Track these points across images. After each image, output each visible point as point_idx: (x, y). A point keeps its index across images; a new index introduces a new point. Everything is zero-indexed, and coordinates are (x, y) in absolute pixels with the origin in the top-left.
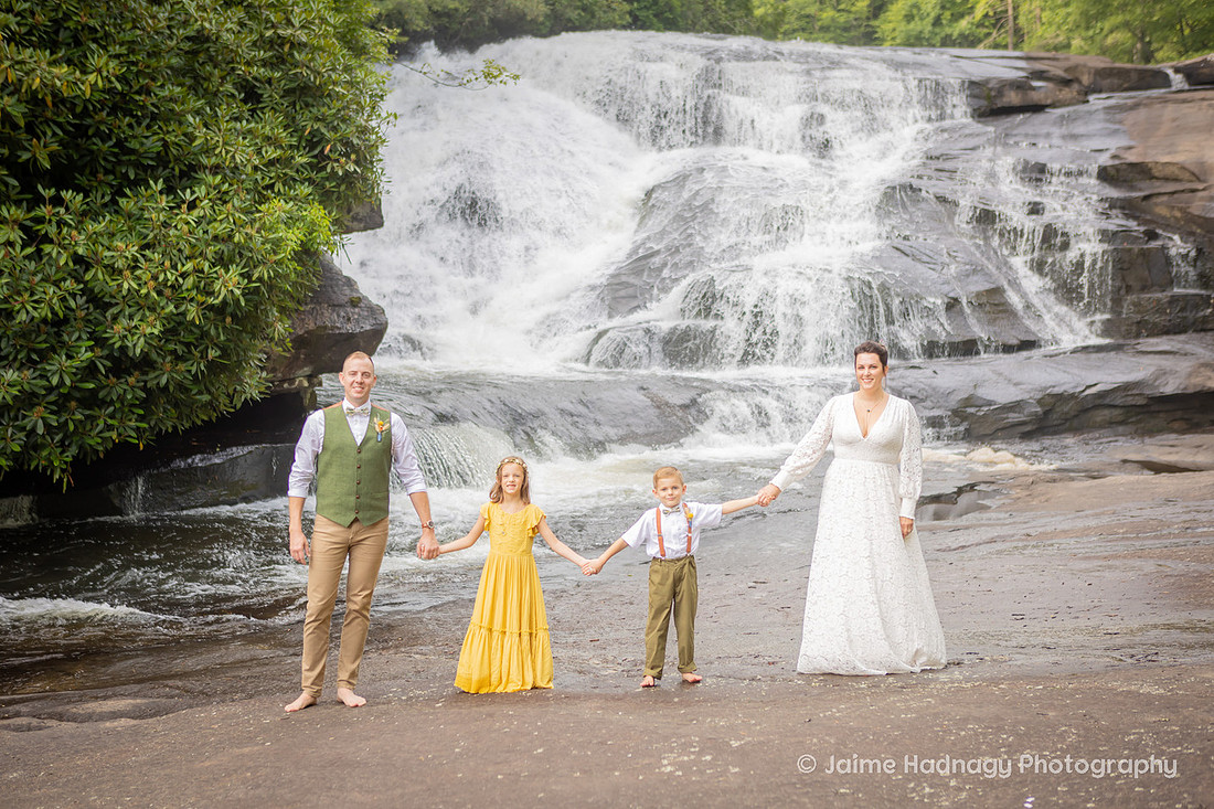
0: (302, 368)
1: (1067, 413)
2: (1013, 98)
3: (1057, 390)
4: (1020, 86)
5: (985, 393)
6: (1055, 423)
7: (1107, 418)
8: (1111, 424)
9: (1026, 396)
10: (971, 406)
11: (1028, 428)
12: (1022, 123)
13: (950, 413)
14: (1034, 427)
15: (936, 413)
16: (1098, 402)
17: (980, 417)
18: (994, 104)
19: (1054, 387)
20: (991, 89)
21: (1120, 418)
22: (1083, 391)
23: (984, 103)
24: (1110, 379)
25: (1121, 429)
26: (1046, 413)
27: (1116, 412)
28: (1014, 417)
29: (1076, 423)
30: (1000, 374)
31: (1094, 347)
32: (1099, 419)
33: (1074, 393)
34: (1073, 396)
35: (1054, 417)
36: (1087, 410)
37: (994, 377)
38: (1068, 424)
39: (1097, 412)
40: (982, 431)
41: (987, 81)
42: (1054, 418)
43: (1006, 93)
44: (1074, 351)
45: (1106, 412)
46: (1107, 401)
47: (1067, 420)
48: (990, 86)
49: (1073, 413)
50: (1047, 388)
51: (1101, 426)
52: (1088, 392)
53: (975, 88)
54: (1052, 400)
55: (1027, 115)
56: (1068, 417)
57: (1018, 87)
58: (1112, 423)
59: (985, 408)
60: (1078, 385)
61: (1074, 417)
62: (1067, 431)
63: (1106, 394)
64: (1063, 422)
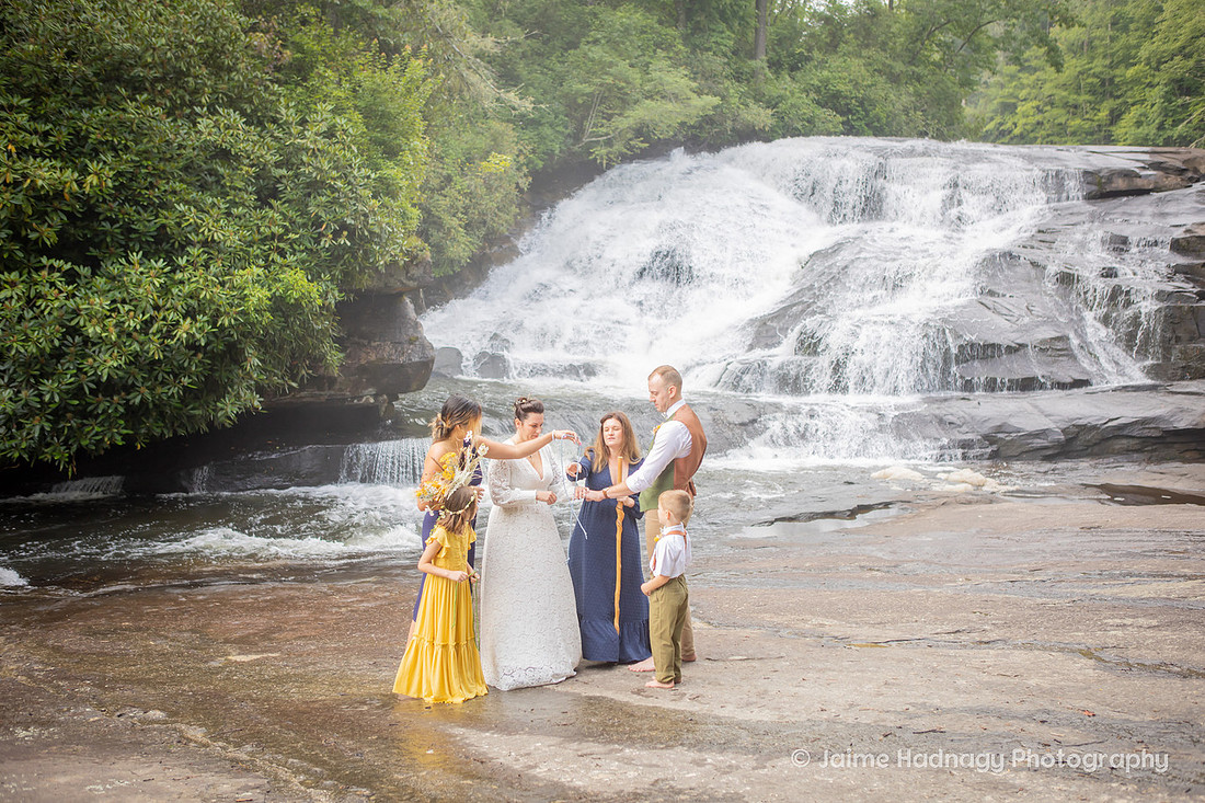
0: (367, 388)
1: (1088, 441)
2: (1120, 184)
3: (1081, 422)
4: (1127, 174)
5: (1015, 422)
6: (1078, 449)
8: (1127, 451)
9: (1052, 426)
11: (1050, 452)
12: (1125, 204)
14: (1056, 451)
16: (1117, 432)
17: (1008, 441)
18: (1104, 190)
20: (1102, 178)
23: (1094, 188)
24: (1130, 414)
26: (1069, 441)
27: (1132, 442)
28: (1038, 442)
29: (1096, 449)
30: (1036, 407)
31: (1132, 387)
32: (1117, 447)
34: (1095, 427)
36: (1107, 439)
37: (1030, 408)
38: (1089, 450)
39: (1116, 441)
40: (1009, 453)
41: (1099, 171)
42: (1078, 445)
43: (1114, 180)
45: (1124, 441)
46: (1120, 433)
47: (1088, 447)
48: (1101, 175)
49: (1095, 441)
51: (1119, 453)
52: (1110, 424)
53: (1089, 176)
55: (1131, 197)
56: (1090, 444)
57: (1125, 175)
59: (1014, 435)
60: (1103, 418)
61: (1095, 444)
62: (1087, 456)
63: (1125, 426)
64: (1085, 448)
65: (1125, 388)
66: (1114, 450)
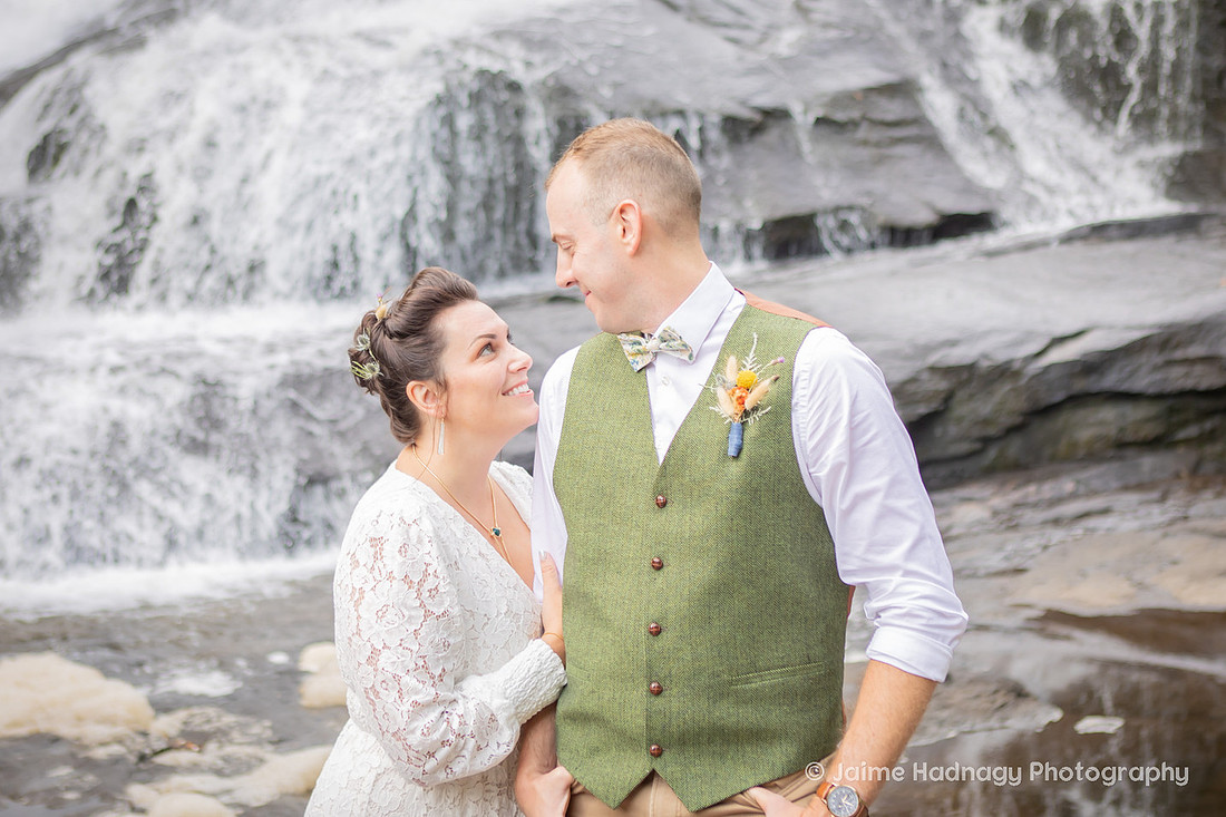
1: (986, 422)
3: (956, 355)
6: (951, 449)
7: (1112, 431)
8: (1121, 446)
16: (1081, 385)
19: (953, 343)
21: (1150, 431)
22: (1039, 353)
24: (1121, 316)
25: (1148, 463)
29: (1014, 447)
32: (1084, 434)
33: (1009, 362)
34: (1004, 372)
36: (1047, 411)
38: (992, 453)
39: (1082, 412)
44: (1069, 238)
45: (1108, 413)
46: (1110, 381)
47: (987, 441)
49: (1007, 421)
50: (928, 349)
51: (1092, 455)
52: (1052, 357)
54: (942, 385)
56: (992, 431)
60: (1029, 335)
62: (988, 473)
63: (1111, 357)
64: (977, 446)
65: (1100, 232)
66: (1074, 445)
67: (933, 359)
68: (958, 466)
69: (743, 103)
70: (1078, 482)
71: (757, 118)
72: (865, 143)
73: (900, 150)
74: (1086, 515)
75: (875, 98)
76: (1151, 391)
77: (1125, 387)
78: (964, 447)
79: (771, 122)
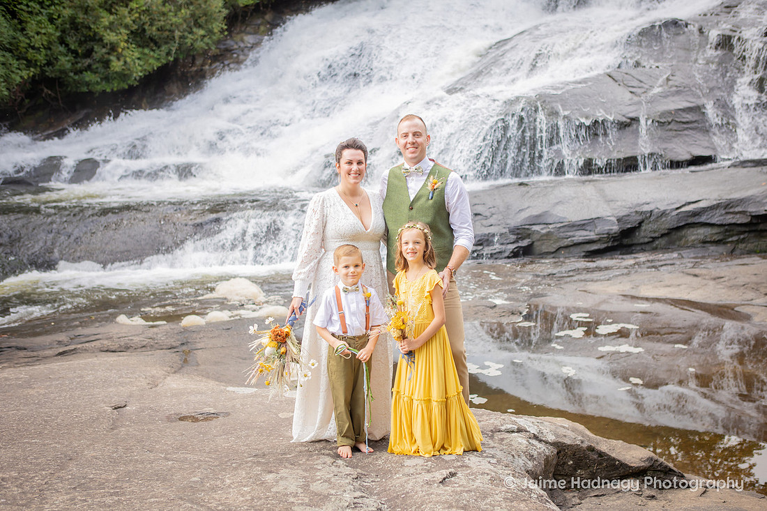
1: (655, 231)
3: (646, 208)
5: (560, 210)
6: (642, 241)
7: (701, 238)
9: (608, 213)
10: (539, 224)
11: (597, 247)
13: (507, 230)
14: (606, 245)
15: (492, 230)
16: (691, 220)
17: (544, 235)
21: (716, 238)
22: (677, 209)
25: (712, 248)
26: (626, 233)
27: (715, 230)
28: (580, 236)
29: (663, 242)
32: (693, 238)
33: (665, 210)
34: (664, 214)
35: (642, 234)
36: (678, 228)
37: (591, 193)
38: (656, 243)
39: (692, 229)
40: (544, 249)
45: (700, 230)
46: (703, 219)
47: (655, 238)
49: (663, 232)
50: (639, 205)
51: (693, 246)
52: (683, 209)
54: (639, 218)
56: (656, 235)
58: (705, 242)
59: (551, 226)
61: (663, 235)
63: (704, 210)
64: (651, 239)
65: (743, 164)
66: (687, 241)
67: (638, 209)
68: (643, 247)
69: (624, 116)
70: (679, 254)
71: (629, 121)
72: (671, 130)
73: (686, 132)
74: (665, 265)
75: (680, 112)
76: (718, 223)
77: (708, 221)
78: (646, 240)
79: (633, 122)
